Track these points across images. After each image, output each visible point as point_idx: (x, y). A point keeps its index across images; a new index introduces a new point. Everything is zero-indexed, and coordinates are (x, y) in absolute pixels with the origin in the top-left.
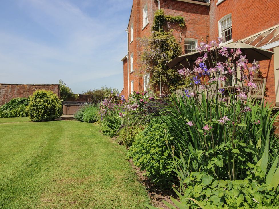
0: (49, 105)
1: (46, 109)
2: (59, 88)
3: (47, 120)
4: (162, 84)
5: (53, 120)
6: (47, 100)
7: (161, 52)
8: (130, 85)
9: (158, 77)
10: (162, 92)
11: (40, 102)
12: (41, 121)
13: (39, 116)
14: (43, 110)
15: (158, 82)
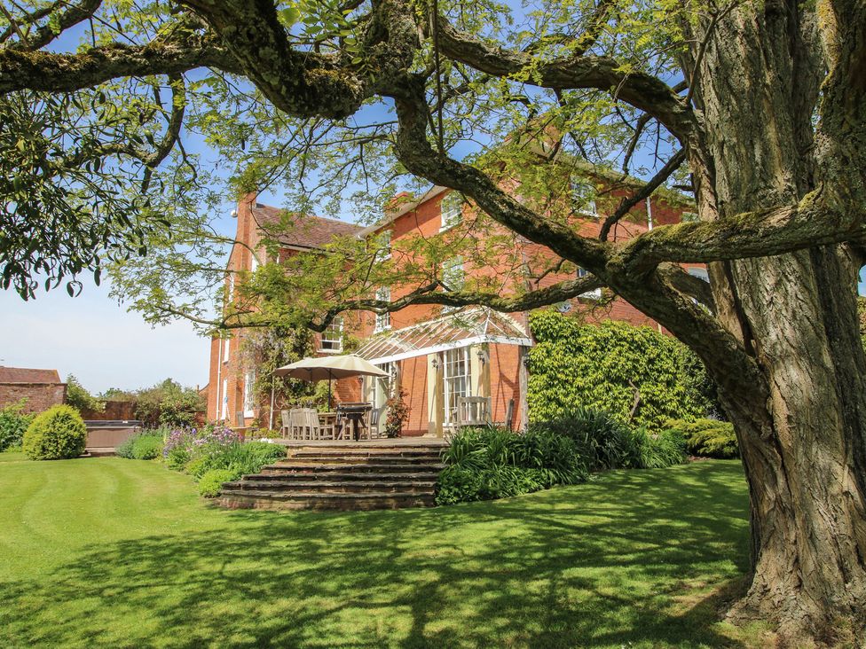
0: (76, 433)
1: (70, 440)
2: (65, 390)
3: (69, 457)
4: (275, 392)
5: (78, 456)
6: (73, 426)
7: (275, 340)
8: (221, 385)
9: (268, 381)
10: (274, 407)
11: (61, 427)
12: (58, 458)
13: (57, 450)
14: (65, 441)
15: (268, 390)
